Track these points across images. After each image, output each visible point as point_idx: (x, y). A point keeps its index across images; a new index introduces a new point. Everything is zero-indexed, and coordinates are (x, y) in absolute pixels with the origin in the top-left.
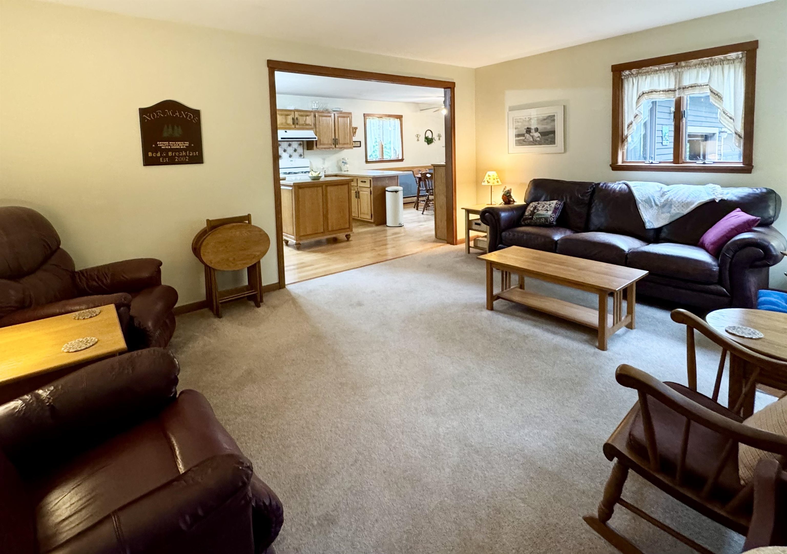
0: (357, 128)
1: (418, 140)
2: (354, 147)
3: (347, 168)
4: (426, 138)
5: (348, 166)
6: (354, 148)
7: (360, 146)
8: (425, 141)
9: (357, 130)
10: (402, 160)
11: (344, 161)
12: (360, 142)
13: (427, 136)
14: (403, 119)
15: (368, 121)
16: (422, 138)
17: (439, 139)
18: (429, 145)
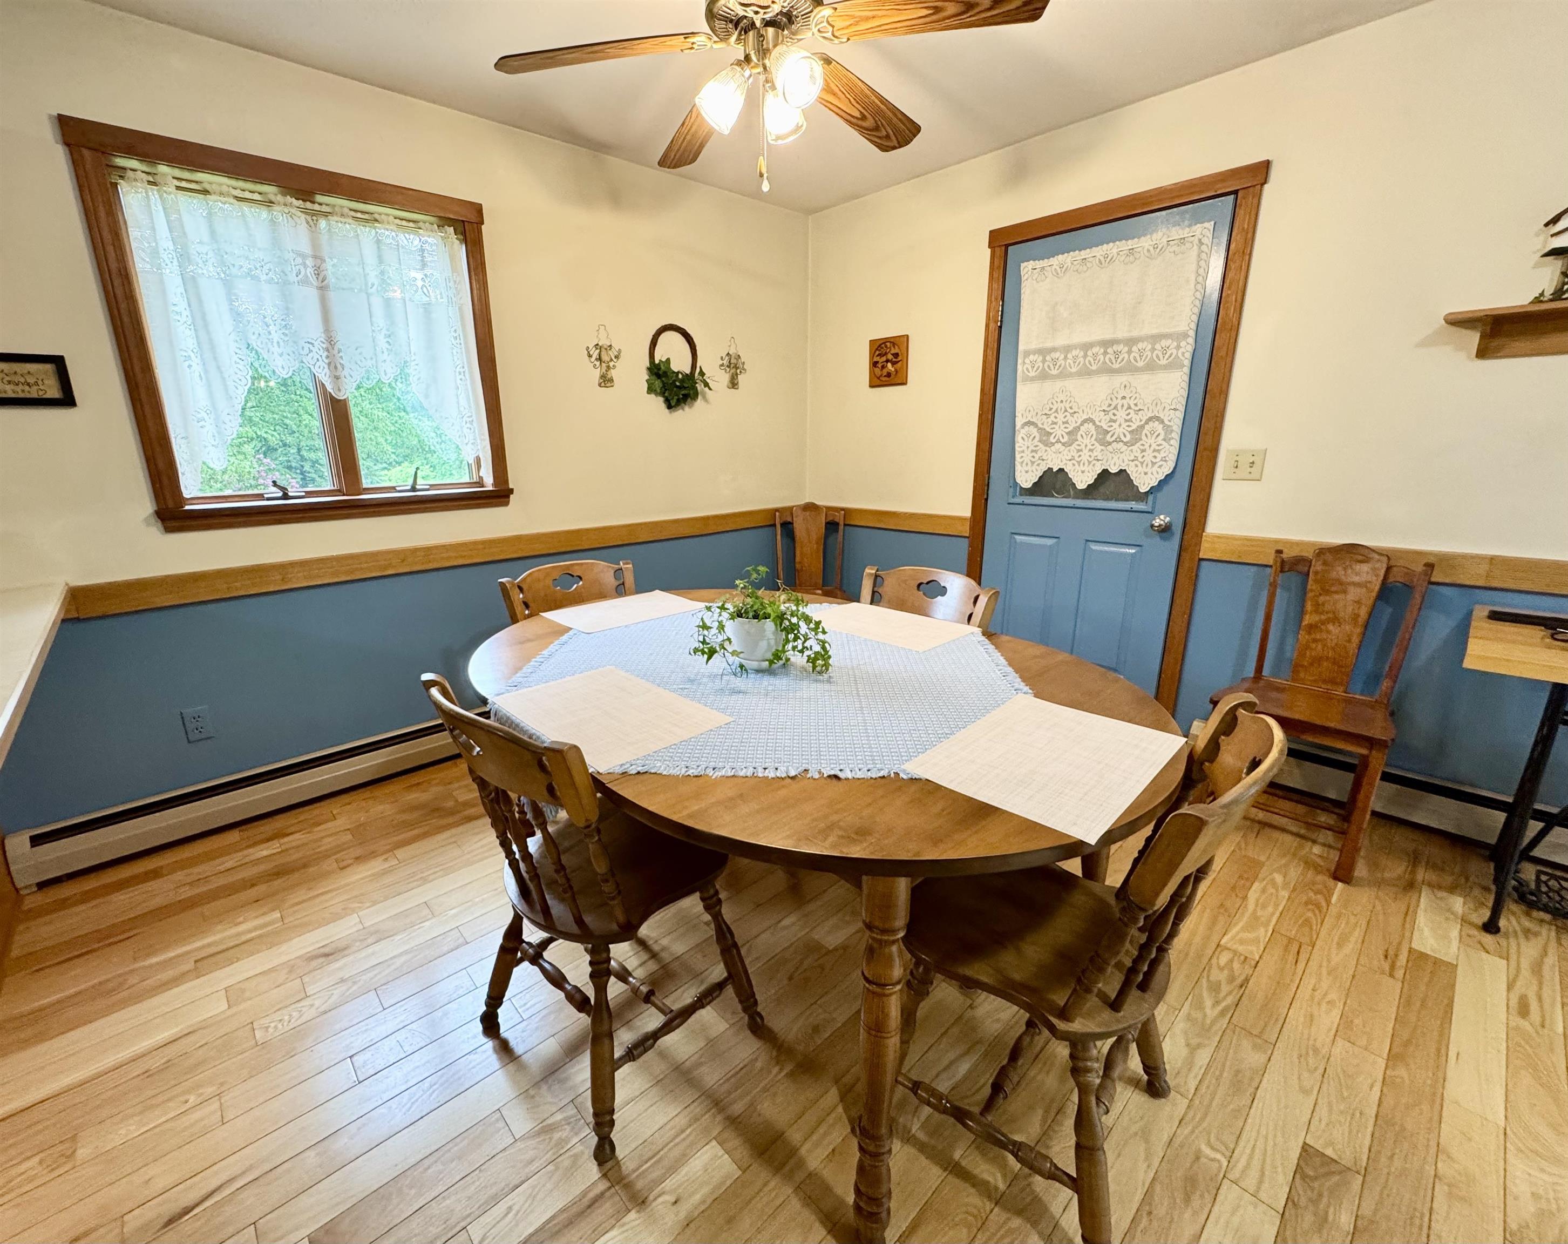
1: (606, 380)
4: (659, 371)
7: (65, 400)
8: (651, 389)
10: (497, 496)
12: (58, 363)
13: (661, 358)
14: (489, 231)
16: (633, 372)
17: (733, 384)
18: (679, 412)
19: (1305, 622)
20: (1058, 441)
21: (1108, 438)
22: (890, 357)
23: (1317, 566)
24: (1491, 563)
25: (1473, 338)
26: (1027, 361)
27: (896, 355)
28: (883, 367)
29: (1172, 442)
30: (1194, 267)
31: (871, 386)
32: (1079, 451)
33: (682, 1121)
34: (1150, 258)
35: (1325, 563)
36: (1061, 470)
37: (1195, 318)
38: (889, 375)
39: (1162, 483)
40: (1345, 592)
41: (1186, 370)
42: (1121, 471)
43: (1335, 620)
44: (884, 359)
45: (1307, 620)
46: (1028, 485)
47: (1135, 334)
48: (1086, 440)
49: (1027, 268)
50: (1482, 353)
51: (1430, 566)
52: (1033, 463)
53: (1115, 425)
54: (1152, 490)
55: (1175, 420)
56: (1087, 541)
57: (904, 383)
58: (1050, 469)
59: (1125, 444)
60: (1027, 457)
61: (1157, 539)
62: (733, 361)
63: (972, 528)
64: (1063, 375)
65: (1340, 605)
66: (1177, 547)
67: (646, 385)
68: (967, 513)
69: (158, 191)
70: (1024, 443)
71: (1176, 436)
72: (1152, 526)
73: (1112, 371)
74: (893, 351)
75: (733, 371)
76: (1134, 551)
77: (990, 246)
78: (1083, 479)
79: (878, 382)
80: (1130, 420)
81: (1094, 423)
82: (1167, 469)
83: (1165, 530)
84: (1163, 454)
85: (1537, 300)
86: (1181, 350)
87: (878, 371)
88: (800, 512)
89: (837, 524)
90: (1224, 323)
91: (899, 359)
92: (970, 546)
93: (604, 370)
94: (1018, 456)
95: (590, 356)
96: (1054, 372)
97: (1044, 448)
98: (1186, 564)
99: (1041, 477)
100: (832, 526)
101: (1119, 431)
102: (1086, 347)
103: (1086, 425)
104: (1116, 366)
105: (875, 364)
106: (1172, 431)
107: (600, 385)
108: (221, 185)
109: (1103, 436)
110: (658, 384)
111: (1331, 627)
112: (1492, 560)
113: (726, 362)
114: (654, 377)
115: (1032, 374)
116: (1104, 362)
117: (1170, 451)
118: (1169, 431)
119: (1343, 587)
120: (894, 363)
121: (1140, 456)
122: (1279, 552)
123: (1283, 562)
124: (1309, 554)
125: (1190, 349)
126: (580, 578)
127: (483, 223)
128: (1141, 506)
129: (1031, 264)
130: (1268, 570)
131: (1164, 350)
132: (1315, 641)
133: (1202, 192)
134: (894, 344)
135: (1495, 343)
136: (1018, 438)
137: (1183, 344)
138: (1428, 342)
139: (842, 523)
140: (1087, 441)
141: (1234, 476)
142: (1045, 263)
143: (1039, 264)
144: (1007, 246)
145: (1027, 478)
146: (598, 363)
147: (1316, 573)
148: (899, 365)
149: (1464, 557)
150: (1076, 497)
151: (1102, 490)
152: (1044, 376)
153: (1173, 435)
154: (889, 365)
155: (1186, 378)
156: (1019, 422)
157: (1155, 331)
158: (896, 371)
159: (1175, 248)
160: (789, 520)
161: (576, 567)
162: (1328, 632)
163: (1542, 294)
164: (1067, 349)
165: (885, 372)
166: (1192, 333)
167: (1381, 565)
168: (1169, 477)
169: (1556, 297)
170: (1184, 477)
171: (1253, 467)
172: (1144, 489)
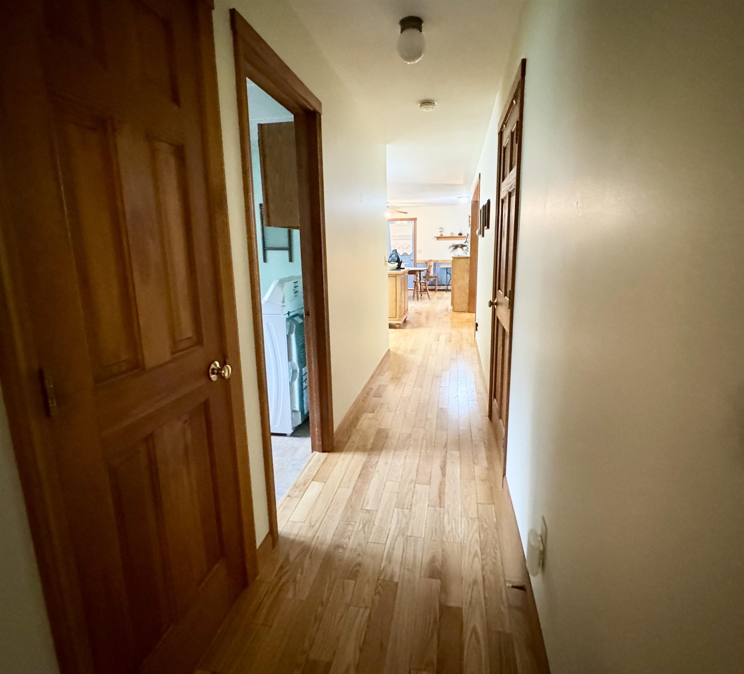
25: (436, 238)
26: (391, 237)
29: (411, 249)
30: (410, 227)
41: (412, 240)
42: (406, 252)
47: (406, 235)
50: (437, 240)
51: (437, 261)
55: (411, 246)
66: (414, 262)
80: (406, 246)
82: (412, 252)
83: (412, 260)
90: (415, 235)
101: (405, 248)
102: (399, 236)
103: (401, 246)
104: (404, 239)
109: (403, 248)
116: (402, 238)
119: (431, 264)
121: (408, 251)
122: (424, 260)
124: (427, 261)
131: (409, 237)
133: (410, 219)
138: (433, 239)
152: (394, 240)
159: (409, 225)
166: (412, 235)
167: (433, 261)
168: (412, 253)
169: (441, 236)
170: (413, 254)
171: (420, 252)
172: (409, 255)
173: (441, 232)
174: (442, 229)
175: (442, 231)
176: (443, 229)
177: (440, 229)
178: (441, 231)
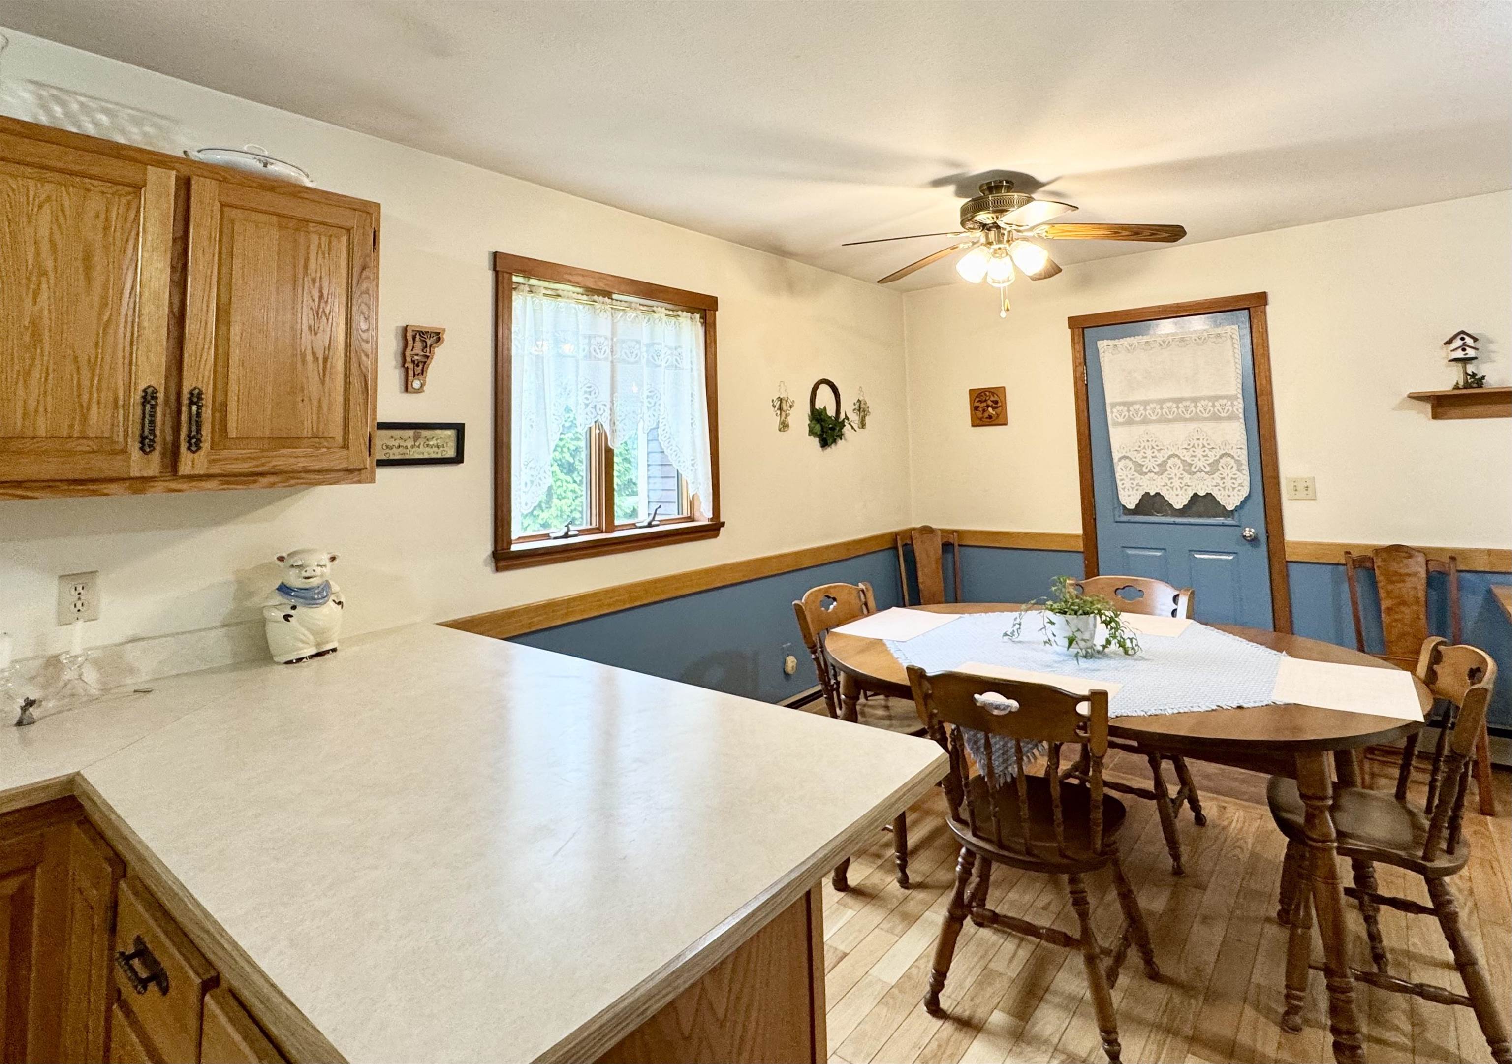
0: (438, 337)
1: (784, 426)
2: (381, 463)
3: (319, 633)
4: (817, 416)
5: (329, 609)
6: (382, 473)
7: (458, 458)
8: (812, 432)
9: (440, 353)
10: (713, 529)
11: (294, 580)
12: (459, 429)
13: (818, 405)
14: (721, 315)
15: (520, 302)
16: (800, 418)
17: (863, 425)
18: (829, 450)
19: (1383, 608)
20: (1150, 471)
21: (1193, 469)
22: (990, 403)
23: (1378, 562)
24: (1490, 555)
25: (1428, 407)
26: (1114, 410)
27: (996, 402)
28: (984, 411)
29: (1244, 472)
30: (1231, 353)
31: (973, 426)
32: (1170, 479)
33: (1152, 1047)
34: (1197, 344)
35: (1384, 560)
36: (1158, 494)
37: (1240, 386)
38: (990, 417)
39: (1243, 503)
40: (1404, 581)
41: (1242, 421)
42: (1207, 494)
43: (1403, 603)
44: (985, 404)
45: (1385, 604)
46: (1131, 506)
47: (1198, 394)
48: (1175, 469)
49: (1102, 345)
50: (1435, 416)
51: (1453, 558)
52: (1133, 488)
53: (1196, 459)
54: (1238, 509)
55: (1243, 456)
56: (1190, 551)
57: (1006, 424)
58: (1147, 494)
59: (1207, 473)
60: (1128, 484)
61: (1248, 547)
62: (862, 406)
63: (1085, 545)
64: (1145, 421)
65: (1404, 591)
66: (1266, 554)
67: (807, 429)
68: (1080, 531)
69: (532, 297)
70: (1123, 473)
71: (1245, 467)
72: (1244, 537)
73: (1186, 420)
74: (992, 399)
75: (862, 414)
76: (1231, 557)
77: (1069, 327)
78: (1179, 501)
79: (978, 422)
80: (1207, 456)
81: (1179, 457)
82: (1245, 492)
83: (1254, 541)
84: (1239, 481)
85: (1457, 387)
86: (1236, 407)
87: (979, 414)
88: (917, 535)
89: (953, 545)
90: (1262, 391)
91: (999, 404)
92: (1086, 559)
93: (783, 418)
94: (1119, 483)
95: (774, 407)
96: (1138, 419)
97: (1139, 477)
98: (1276, 567)
99: (1140, 500)
100: (947, 547)
101: (1200, 464)
102: (1161, 402)
103: (1172, 459)
104: (1188, 416)
105: (976, 408)
106: (1242, 464)
107: (780, 430)
108: (568, 291)
109: (1188, 467)
110: (818, 428)
111: (1403, 609)
112: (1490, 552)
113: (857, 407)
114: (814, 422)
115: (1121, 420)
116: (1178, 414)
117: (1244, 478)
118: (1238, 462)
119: (1401, 578)
120: (994, 408)
121: (1221, 483)
122: (1348, 553)
123: (1354, 561)
124: (1370, 554)
125: (1242, 406)
126: (835, 599)
127: (717, 310)
128: (1229, 521)
129: (1106, 342)
130: (1341, 568)
131: (1223, 406)
132: (1396, 620)
133: (1224, 306)
134: (993, 394)
135: (1439, 410)
136: (1118, 469)
137: (1236, 403)
138: (1400, 407)
139: (956, 544)
140: (1175, 471)
141: (1295, 497)
142: (1116, 342)
143: (1112, 343)
144: (1083, 329)
145: (1130, 500)
146: (779, 412)
147: (1378, 567)
148: (999, 410)
149: (1470, 550)
150: (1173, 516)
151: (1194, 509)
152: (1130, 422)
153: (1244, 467)
154: (990, 409)
155: (1243, 426)
156: (1116, 456)
157: (1212, 394)
158: (998, 415)
159: (1214, 340)
160: (909, 542)
161: (832, 590)
162: (1403, 612)
163: (1457, 383)
164: (1145, 403)
165: (986, 415)
166: (1240, 396)
167: (1421, 559)
168: (1247, 498)
169: (1467, 386)
170: (1258, 498)
171: (1308, 490)
172: (1230, 508)
173: (1465, 361)
174: (1469, 341)
175: (1471, 353)
176: (1475, 340)
177: (1458, 343)
178: (1460, 354)
